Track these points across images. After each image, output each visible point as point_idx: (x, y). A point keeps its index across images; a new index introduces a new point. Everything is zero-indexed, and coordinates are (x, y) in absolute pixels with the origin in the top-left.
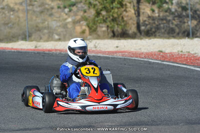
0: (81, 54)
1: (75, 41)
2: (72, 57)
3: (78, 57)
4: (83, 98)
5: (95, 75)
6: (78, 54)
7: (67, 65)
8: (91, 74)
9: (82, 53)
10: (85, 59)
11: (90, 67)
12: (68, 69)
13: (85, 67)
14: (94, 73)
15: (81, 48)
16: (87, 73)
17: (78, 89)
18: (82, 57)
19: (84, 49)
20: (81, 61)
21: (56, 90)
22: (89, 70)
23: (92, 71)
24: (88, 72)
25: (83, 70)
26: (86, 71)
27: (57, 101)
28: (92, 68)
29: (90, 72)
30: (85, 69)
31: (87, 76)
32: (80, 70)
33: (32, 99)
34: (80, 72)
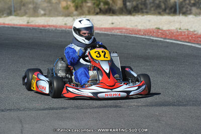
0: (87, 35)
1: (80, 21)
2: (77, 38)
3: (84, 39)
5: (105, 59)
6: (84, 35)
8: (102, 58)
9: (88, 34)
10: (91, 40)
11: (100, 50)
13: (95, 50)
14: (105, 57)
15: (87, 29)
16: (97, 56)
17: (86, 74)
18: (88, 38)
20: (87, 42)
21: (61, 74)
22: (99, 53)
23: (102, 54)
24: (98, 55)
25: (93, 53)
26: (96, 54)
27: (66, 87)
28: (103, 52)
29: (100, 56)
30: (95, 52)
31: (97, 60)
32: (89, 53)
33: (36, 83)
34: (89, 56)
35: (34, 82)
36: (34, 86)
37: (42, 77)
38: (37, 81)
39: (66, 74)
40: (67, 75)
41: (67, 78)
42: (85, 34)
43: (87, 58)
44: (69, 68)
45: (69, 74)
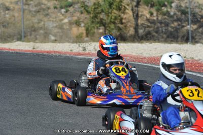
0: (177, 72)
1: (170, 56)
3: (175, 76)
4: (187, 127)
5: (200, 98)
6: (175, 72)
7: (160, 85)
8: (196, 97)
10: (182, 78)
11: (193, 88)
13: (188, 88)
14: (198, 96)
16: (189, 95)
18: (179, 76)
19: (181, 66)
20: (178, 80)
21: (147, 114)
22: (192, 92)
23: (196, 93)
24: (191, 95)
25: (185, 91)
26: (189, 93)
27: (155, 129)
28: (196, 90)
29: (193, 95)
30: (188, 91)
31: (190, 100)
32: (181, 92)
33: (119, 124)
34: (181, 95)
35: (116, 123)
36: (117, 127)
37: (126, 117)
38: (120, 122)
39: (153, 115)
40: (154, 116)
41: (154, 119)
42: (175, 70)
43: (178, 98)
44: (155, 108)
45: (156, 115)
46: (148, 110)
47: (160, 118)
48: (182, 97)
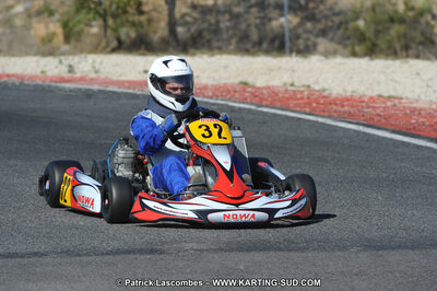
0: (179, 92)
1: (166, 63)
3: (173, 100)
5: (222, 141)
6: (174, 92)
7: (149, 117)
8: (215, 139)
9: (182, 89)
10: (188, 104)
11: (210, 122)
12: (153, 124)
13: (199, 122)
14: (220, 137)
15: (179, 79)
16: (203, 135)
18: (181, 100)
19: (186, 80)
20: (179, 107)
21: (124, 172)
22: (208, 129)
23: (215, 131)
24: (207, 134)
25: (196, 128)
26: (202, 131)
27: (141, 198)
28: (215, 126)
29: (211, 135)
30: (200, 127)
31: (204, 144)
32: (187, 129)
33: (72, 190)
34: (187, 134)
35: (66, 190)
36: (68, 196)
37: (85, 178)
38: (73, 187)
39: (134, 173)
40: (137, 175)
41: (137, 180)
42: (175, 89)
43: (181, 141)
44: (138, 159)
45: (141, 173)
46: (126, 165)
47: (149, 179)
48: (189, 138)
